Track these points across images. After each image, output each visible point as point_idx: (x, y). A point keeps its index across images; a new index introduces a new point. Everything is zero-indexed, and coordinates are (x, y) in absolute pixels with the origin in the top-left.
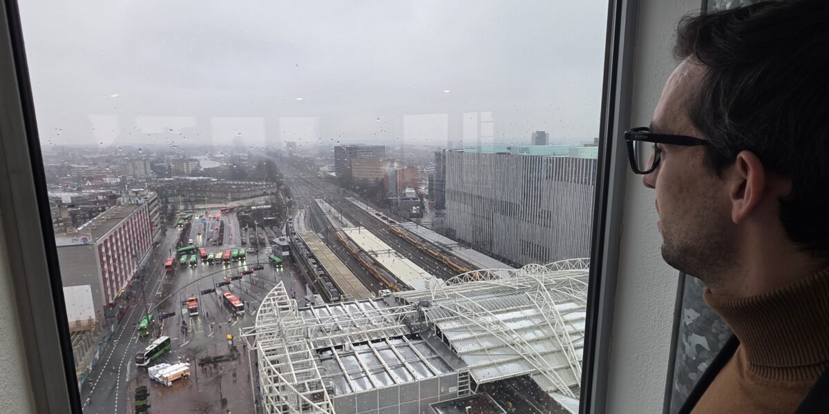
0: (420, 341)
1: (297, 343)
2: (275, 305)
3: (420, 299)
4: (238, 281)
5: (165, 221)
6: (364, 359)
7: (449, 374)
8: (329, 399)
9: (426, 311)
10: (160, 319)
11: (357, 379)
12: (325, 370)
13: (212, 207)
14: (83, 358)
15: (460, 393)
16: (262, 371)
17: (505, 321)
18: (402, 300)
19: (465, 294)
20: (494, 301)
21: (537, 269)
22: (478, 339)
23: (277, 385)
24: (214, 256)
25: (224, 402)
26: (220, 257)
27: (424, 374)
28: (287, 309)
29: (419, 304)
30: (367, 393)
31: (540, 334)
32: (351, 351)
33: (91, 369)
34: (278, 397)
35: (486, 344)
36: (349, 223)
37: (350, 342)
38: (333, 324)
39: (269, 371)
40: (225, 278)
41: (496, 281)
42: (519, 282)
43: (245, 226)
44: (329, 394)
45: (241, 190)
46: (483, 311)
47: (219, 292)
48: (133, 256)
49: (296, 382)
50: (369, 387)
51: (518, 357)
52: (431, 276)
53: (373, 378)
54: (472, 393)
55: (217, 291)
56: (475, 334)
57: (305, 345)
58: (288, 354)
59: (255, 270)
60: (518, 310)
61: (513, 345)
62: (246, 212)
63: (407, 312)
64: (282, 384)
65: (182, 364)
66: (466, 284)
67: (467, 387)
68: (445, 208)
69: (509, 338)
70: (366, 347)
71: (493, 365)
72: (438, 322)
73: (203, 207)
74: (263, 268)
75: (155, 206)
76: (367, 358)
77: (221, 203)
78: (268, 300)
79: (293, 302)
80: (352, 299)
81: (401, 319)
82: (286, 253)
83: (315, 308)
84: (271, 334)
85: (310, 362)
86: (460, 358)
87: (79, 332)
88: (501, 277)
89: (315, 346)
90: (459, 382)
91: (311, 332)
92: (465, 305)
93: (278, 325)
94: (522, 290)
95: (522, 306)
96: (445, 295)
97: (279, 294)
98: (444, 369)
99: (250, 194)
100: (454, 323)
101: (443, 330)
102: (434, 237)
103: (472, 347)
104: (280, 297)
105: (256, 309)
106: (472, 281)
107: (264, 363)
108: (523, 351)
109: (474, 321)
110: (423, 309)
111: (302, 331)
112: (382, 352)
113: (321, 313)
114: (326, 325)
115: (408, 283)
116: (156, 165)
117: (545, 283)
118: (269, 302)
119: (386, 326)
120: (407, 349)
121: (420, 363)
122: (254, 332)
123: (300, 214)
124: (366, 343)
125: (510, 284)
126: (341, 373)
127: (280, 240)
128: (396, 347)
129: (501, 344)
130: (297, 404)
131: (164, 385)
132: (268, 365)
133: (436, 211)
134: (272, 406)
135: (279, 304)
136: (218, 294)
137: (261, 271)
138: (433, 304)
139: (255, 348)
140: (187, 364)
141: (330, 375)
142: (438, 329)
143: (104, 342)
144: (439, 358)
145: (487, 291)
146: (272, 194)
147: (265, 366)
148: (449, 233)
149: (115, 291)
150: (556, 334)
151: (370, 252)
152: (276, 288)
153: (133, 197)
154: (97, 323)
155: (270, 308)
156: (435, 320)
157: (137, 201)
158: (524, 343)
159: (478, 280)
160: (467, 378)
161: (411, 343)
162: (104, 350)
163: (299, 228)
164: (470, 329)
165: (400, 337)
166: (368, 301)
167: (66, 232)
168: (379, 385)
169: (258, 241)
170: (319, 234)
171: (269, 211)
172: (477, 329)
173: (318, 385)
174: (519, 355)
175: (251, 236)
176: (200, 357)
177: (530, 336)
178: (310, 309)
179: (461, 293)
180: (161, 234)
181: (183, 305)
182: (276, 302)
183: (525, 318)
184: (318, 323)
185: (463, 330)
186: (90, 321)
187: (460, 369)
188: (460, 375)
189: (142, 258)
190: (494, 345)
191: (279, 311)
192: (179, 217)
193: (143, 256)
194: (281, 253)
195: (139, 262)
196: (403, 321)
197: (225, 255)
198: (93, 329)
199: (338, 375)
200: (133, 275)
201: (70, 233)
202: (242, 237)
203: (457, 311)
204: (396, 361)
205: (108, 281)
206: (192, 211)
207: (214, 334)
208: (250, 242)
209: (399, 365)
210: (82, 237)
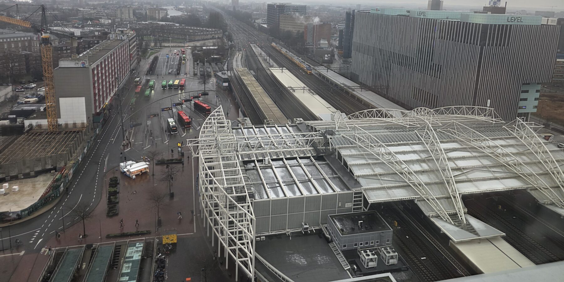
0: (324, 163)
1: (228, 155)
2: (215, 123)
3: (326, 128)
4: (189, 102)
5: (140, 54)
6: (279, 172)
7: (346, 192)
8: (250, 202)
9: (331, 138)
10: (131, 127)
11: (272, 188)
12: (248, 178)
13: (174, 45)
14: (76, 151)
15: (354, 209)
16: (201, 174)
17: (396, 153)
18: (312, 127)
19: (362, 127)
20: (388, 135)
21: (426, 112)
22: (372, 166)
23: (211, 186)
24: (173, 82)
25: (172, 196)
26: (177, 83)
27: (326, 190)
28: (224, 127)
29: (325, 132)
30: (279, 200)
31: (425, 166)
32: (269, 165)
33: (80, 160)
34: (211, 195)
35: (378, 170)
36: (275, 64)
37: (269, 158)
38: (257, 142)
39: (206, 175)
40: (180, 100)
41: (391, 119)
42: (409, 122)
43: (198, 61)
44: (250, 197)
45: (196, 34)
46: (378, 143)
47: (174, 110)
48: (116, 78)
49: (226, 186)
50: (281, 195)
51: (406, 184)
52: (336, 110)
53: (285, 188)
54: (364, 210)
55: (173, 109)
56: (370, 161)
57: (235, 156)
58: (221, 162)
59: (202, 95)
60: (407, 144)
61: (402, 173)
62: (198, 51)
63: (316, 138)
64: (215, 186)
65: (144, 163)
66: (365, 119)
67: (360, 205)
68: (351, 57)
69: (398, 167)
70: (281, 163)
71: (383, 188)
72: (340, 148)
73: (168, 45)
74: (208, 94)
75: (134, 42)
76: (282, 172)
77: (181, 42)
78: (209, 119)
79: (229, 122)
80: (273, 123)
81: (310, 143)
82: (226, 84)
83: (244, 128)
84: (210, 146)
85: (237, 171)
86: (356, 179)
87: (74, 132)
88: (394, 116)
89: (242, 158)
90: (354, 199)
91: (240, 146)
92: (363, 136)
93: (216, 140)
94: (412, 128)
95: (411, 142)
96: (347, 127)
97: (218, 115)
98: (342, 187)
99: (203, 37)
100: (352, 150)
101: (344, 155)
102: (340, 81)
103: (367, 171)
104: (219, 117)
105: (200, 125)
106: (370, 117)
107: (203, 167)
108: (409, 180)
109: (370, 151)
110: (329, 137)
111: (233, 145)
112: (293, 167)
113: (249, 132)
114: (252, 142)
115: (317, 114)
116: (137, 11)
117: (432, 124)
118: (210, 121)
119: (298, 147)
120: (314, 168)
121: (323, 180)
122: (198, 143)
123: (238, 55)
124: (282, 159)
125: (402, 123)
126: (260, 182)
127: (222, 73)
128: (304, 165)
129: (391, 172)
130: (225, 203)
131: (130, 177)
132: (206, 170)
133: (344, 59)
134: (207, 202)
135: (218, 123)
136: (174, 111)
137: (206, 96)
138: (337, 133)
139: (198, 156)
140: (148, 163)
141: (252, 183)
142: (339, 154)
143: (91, 141)
144: (339, 178)
145: (382, 127)
146: (218, 38)
147: (203, 171)
148: (353, 78)
149: (102, 103)
150: (439, 168)
151: (289, 88)
152: (216, 110)
153: (119, 34)
154: (87, 126)
155: (210, 125)
156: (336, 146)
157: (121, 37)
158: (412, 173)
159: (374, 117)
160: (360, 197)
161: (316, 164)
162: (91, 147)
163: (237, 66)
164: (366, 157)
165: (309, 158)
166: (286, 126)
167: (71, 57)
168: (289, 194)
169: (206, 73)
170: (252, 71)
171: (215, 52)
172: (371, 157)
173: (242, 189)
174: (406, 182)
175: (201, 69)
176: (157, 158)
177: (417, 167)
178: (241, 128)
179: (360, 127)
180: (137, 63)
181: (148, 118)
182: (216, 121)
183: (414, 152)
184: (246, 140)
185: (360, 157)
186: (83, 124)
187: (356, 189)
188: (355, 194)
189: (122, 80)
190: (385, 172)
191: (218, 128)
192: (150, 52)
193: (122, 78)
194: (222, 84)
195: (119, 83)
196: (311, 144)
197: (181, 82)
198: (84, 130)
199: (258, 183)
200: (115, 92)
201: (74, 58)
202: (194, 69)
203: (356, 141)
204: (304, 176)
205: (97, 96)
206: (159, 47)
207: (168, 142)
208: (200, 74)
209: (306, 180)
210: (82, 62)
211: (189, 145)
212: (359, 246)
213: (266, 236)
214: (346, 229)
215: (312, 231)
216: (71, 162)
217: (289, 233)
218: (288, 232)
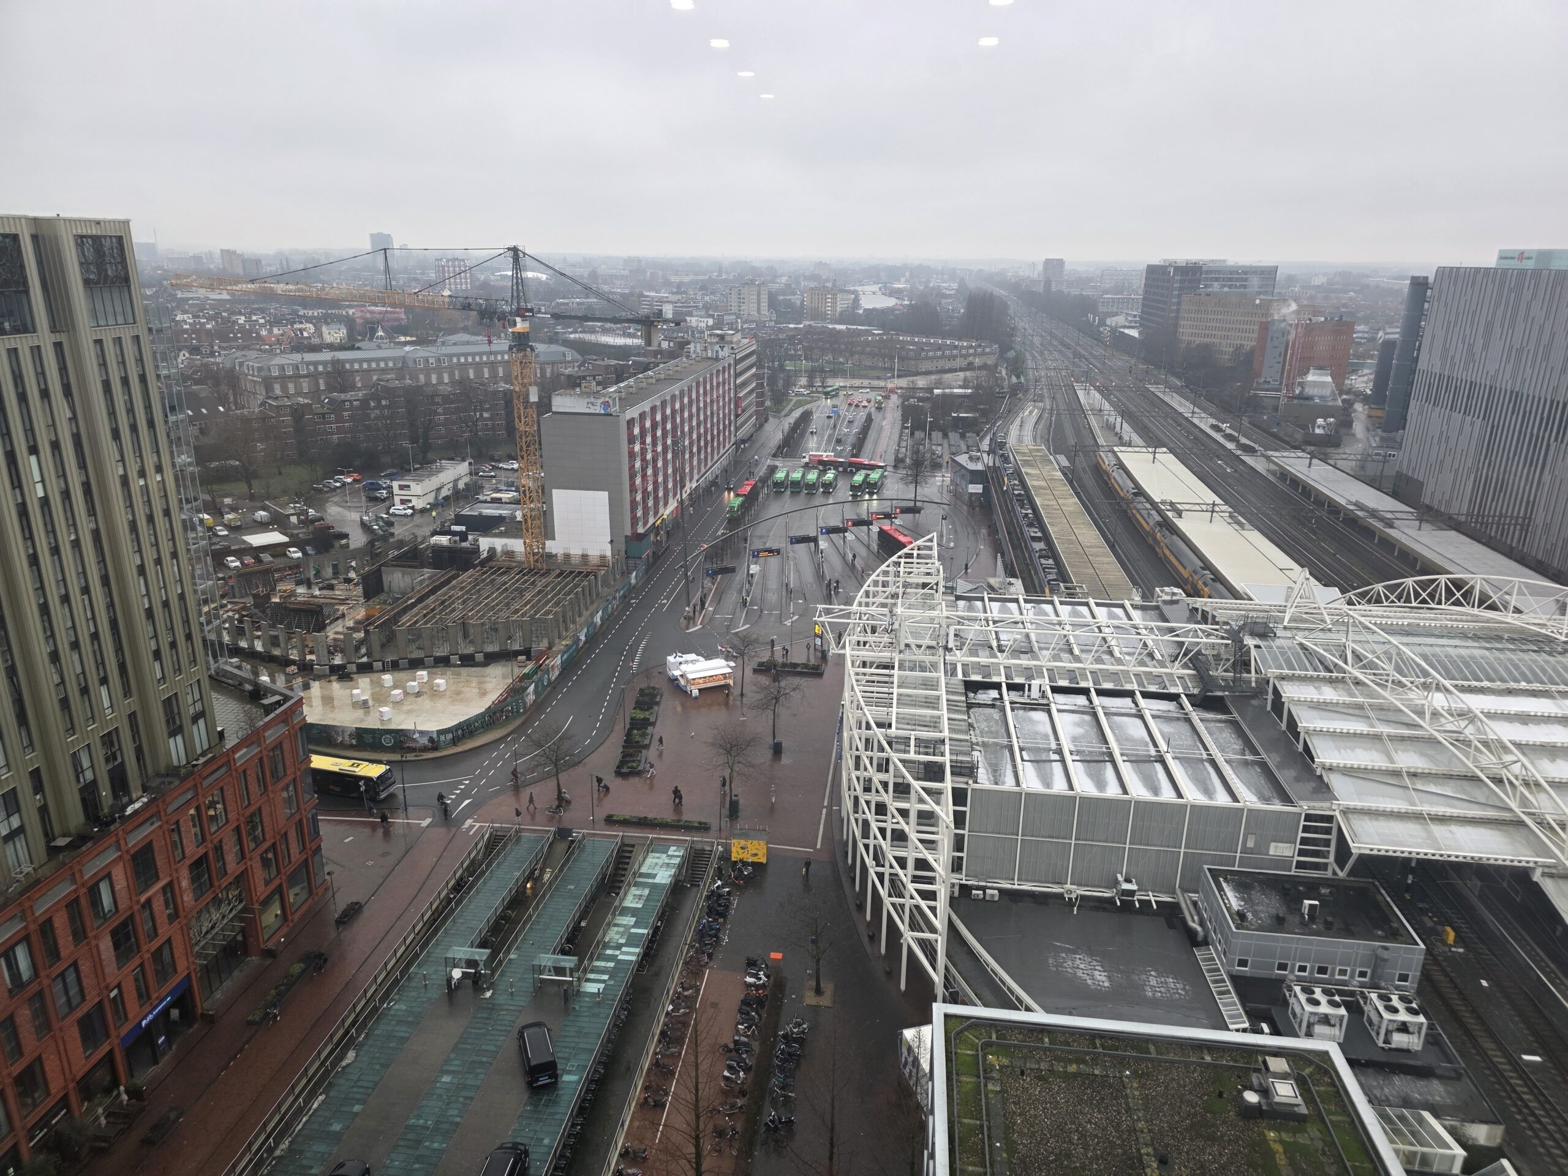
0: (1223, 717)
1: (923, 656)
3: (1249, 619)
4: (865, 528)
6: (1068, 725)
7: (1277, 807)
9: (1257, 647)
11: (1037, 762)
12: (972, 726)
15: (1300, 865)
17: (1491, 716)
18: (1206, 614)
20: (1472, 657)
22: (1389, 744)
27: (1208, 792)
29: (1241, 628)
30: (1050, 796)
32: (1042, 701)
33: (583, 638)
35: (1408, 759)
36: (1135, 438)
37: (1046, 682)
45: (923, 354)
46: (1426, 674)
49: (892, 730)
50: (1059, 785)
51: (1506, 815)
53: (1076, 769)
54: (1333, 872)
56: (1384, 729)
57: (939, 662)
58: (896, 672)
59: (902, 512)
61: (1498, 780)
63: (1205, 640)
67: (1324, 855)
69: (1488, 759)
70: (1081, 700)
71: (1415, 817)
72: (1283, 678)
75: (750, 367)
76: (1078, 725)
77: (878, 379)
80: (1085, 595)
81: (1185, 654)
82: (976, 488)
84: (875, 627)
86: (1321, 777)
89: (966, 674)
90: (1302, 834)
91: (960, 639)
92: (1374, 652)
98: (1267, 793)
100: (1327, 690)
101: (1292, 701)
103: (1364, 757)
108: (1524, 803)
109: (1389, 696)
110: (1250, 641)
112: (1116, 718)
113: (1004, 609)
114: (1003, 632)
115: (1240, 583)
119: (1144, 664)
120: (1184, 728)
121: (1207, 765)
122: (847, 616)
123: (1031, 413)
124: (1085, 692)
125: (1542, 626)
126: (1005, 741)
128: (1154, 717)
129: (1457, 771)
133: (1382, 435)
138: (1281, 633)
139: (842, 652)
140: (731, 663)
141: (980, 739)
142: (1276, 693)
144: (1263, 765)
145: (1459, 631)
146: (983, 366)
149: (651, 513)
151: (1165, 503)
152: (918, 543)
153: (711, 343)
156: (1272, 672)
157: (717, 352)
158: (1537, 783)
159: (1438, 602)
160: (1328, 831)
161: (1195, 716)
163: (1019, 439)
164: (1371, 714)
165: (1174, 698)
166: (1122, 606)
168: (1085, 786)
169: (928, 458)
171: (966, 403)
172: (1391, 716)
173: (937, 746)
174: (1509, 810)
176: (753, 653)
178: (981, 599)
179: (1376, 624)
185: (1351, 711)
187: (1312, 804)
188: (1308, 818)
190: (1435, 769)
194: (967, 487)
196: (1190, 659)
199: (996, 744)
202: (898, 446)
203: (1346, 663)
204: (1147, 745)
209: (1151, 756)
211: (822, 620)
212: (1292, 971)
213: (1001, 890)
214: (1255, 913)
215: (1146, 904)
217: (1073, 896)
218: (1070, 892)
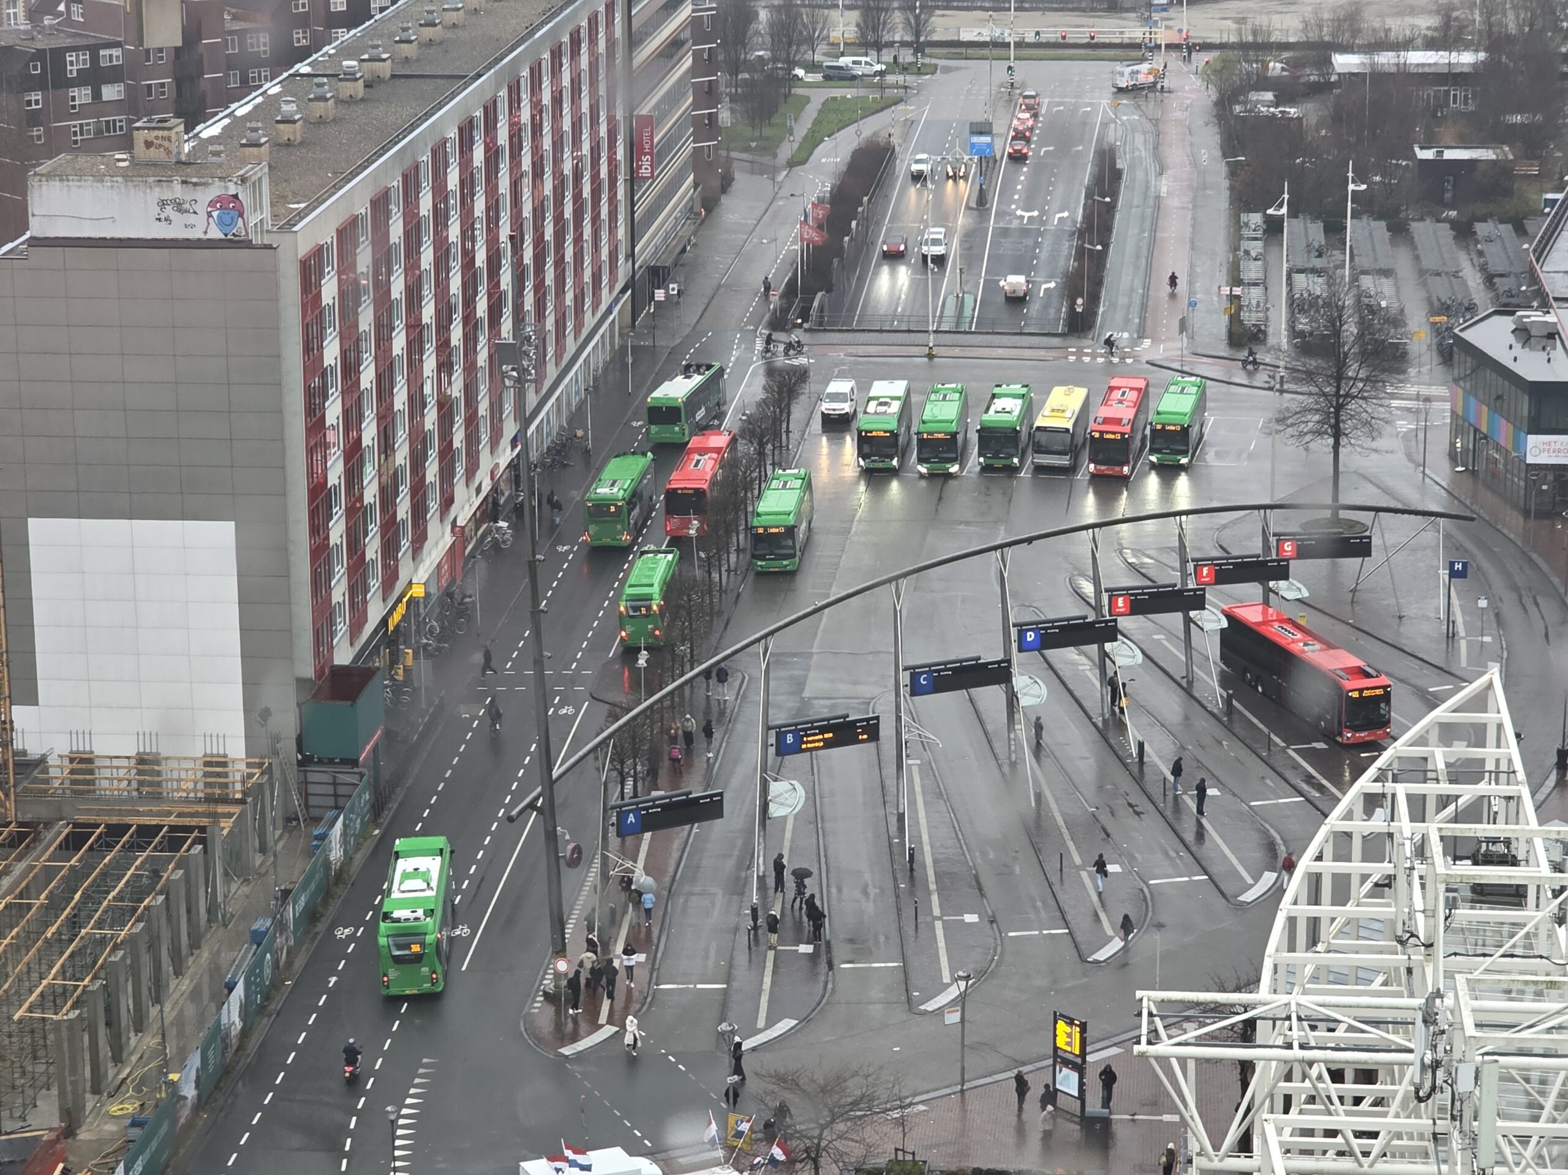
2: (1421, 851)
4: (1175, 619)
5: (724, 116)
10: (623, 831)
13: (1050, 35)
14: (154, 1011)
24: (1029, 410)
26: (1066, 423)
28: (1514, 895)
33: (189, 1092)
40: (1088, 588)
43: (1273, 199)
48: (501, 353)
55: (1020, 681)
59: (1302, 553)
62: (1286, 93)
73: (985, 34)
74: (1361, 548)
78: (1372, 802)
84: (1367, 1076)
87: (147, 832)
93: (1429, 1019)
97: (1460, 771)
104: (1467, 793)
118: (1378, 823)
122: (1246, 1035)
127: (1523, 333)
135: (1455, 849)
136: (1024, 701)
137: (1351, 564)
139: (1242, 1163)
143: (280, 925)
149: (375, 584)
152: (1441, 713)
154: (254, 793)
155: (1378, 870)
162: (276, 984)
167: (127, 144)
169: (1351, 329)
171: (1459, 101)
175: (1300, 280)
180: (690, 210)
181: (782, 750)
182: (1434, 828)
186: (216, 765)
189: (552, 371)
191: (1451, 905)
192: (818, 98)
193: (558, 356)
194: (1519, 445)
195: (532, 399)
197: (1104, 412)
198: (226, 825)
200: (487, 486)
201: (153, 154)
202: (1237, 281)
205: (339, 512)
206: (907, 56)
207: (962, 1000)
208: (1294, 333)
210: (216, 190)
211: (1164, 1048)
216: (114, 1109)
